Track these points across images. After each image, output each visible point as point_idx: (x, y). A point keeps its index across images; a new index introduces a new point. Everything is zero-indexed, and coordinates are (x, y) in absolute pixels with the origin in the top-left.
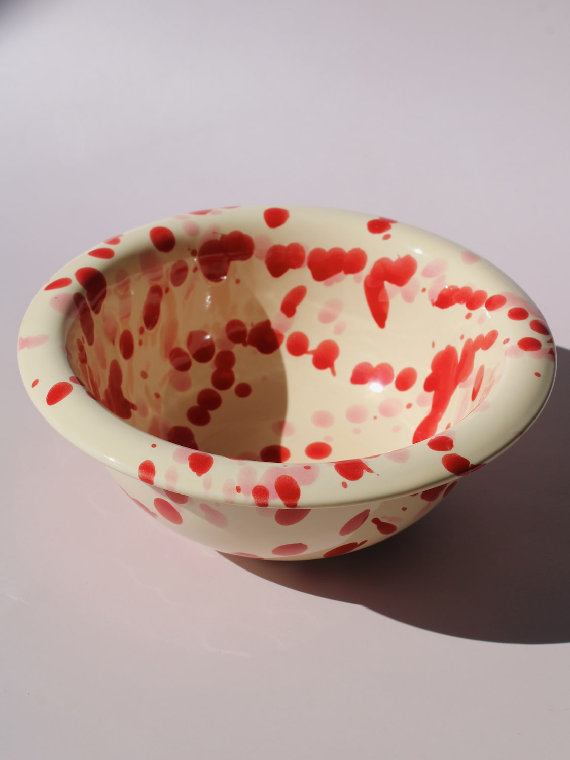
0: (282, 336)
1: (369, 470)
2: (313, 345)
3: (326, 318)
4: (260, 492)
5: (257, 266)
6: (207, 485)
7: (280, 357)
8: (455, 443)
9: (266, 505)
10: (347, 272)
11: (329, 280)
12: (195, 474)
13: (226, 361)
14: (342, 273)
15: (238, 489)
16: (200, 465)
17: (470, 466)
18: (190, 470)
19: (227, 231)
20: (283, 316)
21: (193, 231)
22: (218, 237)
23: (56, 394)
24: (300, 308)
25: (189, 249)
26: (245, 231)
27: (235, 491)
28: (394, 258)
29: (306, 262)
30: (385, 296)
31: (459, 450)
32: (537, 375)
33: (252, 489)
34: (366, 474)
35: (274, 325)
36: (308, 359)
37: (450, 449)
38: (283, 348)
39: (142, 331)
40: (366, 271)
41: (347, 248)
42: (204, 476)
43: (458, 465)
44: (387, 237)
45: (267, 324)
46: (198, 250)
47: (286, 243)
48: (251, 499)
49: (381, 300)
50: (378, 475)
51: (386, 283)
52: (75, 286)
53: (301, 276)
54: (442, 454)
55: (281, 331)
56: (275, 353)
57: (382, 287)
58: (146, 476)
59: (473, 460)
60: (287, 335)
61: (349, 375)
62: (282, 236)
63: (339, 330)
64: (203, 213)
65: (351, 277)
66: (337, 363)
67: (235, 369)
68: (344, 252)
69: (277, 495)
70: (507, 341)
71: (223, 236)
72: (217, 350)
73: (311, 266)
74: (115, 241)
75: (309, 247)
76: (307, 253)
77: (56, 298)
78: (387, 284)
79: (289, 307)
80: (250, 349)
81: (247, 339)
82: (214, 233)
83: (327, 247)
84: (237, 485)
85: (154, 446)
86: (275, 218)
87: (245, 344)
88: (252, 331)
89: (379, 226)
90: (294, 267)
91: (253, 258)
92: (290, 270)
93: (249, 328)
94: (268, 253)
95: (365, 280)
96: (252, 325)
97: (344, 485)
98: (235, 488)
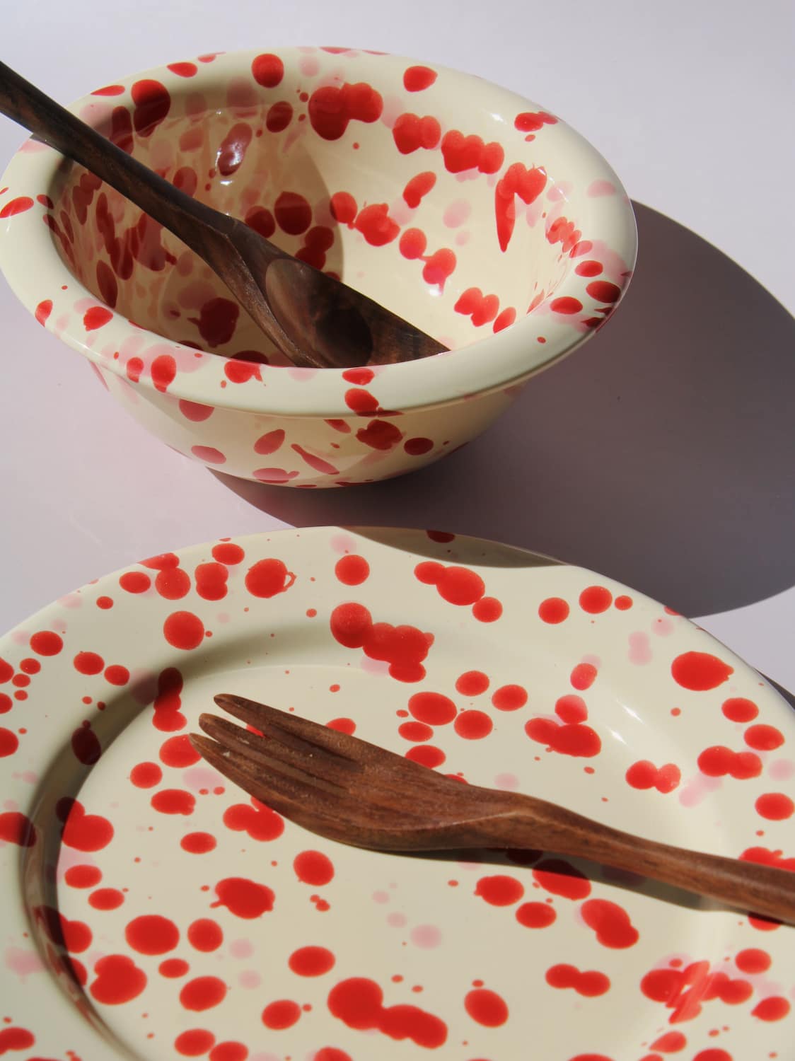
0: (397, 229)
2: (429, 252)
3: (452, 220)
4: (136, 365)
5: (383, 133)
6: (90, 342)
7: (389, 254)
8: (373, 379)
9: (136, 380)
10: (482, 170)
11: (461, 174)
12: (84, 327)
13: (321, 241)
14: (476, 169)
16: (95, 321)
17: (377, 409)
18: (82, 322)
19: (353, 81)
20: (405, 204)
21: (310, 70)
22: (340, 86)
23: (14, 208)
24: (423, 199)
25: (299, 91)
26: (375, 87)
27: (113, 356)
28: (528, 167)
29: (440, 144)
30: (513, 213)
31: (374, 388)
33: (130, 359)
34: (253, 379)
35: (392, 213)
36: (419, 265)
37: (364, 384)
38: (395, 244)
39: (213, 174)
40: (500, 175)
41: (487, 140)
42: (92, 331)
43: (363, 404)
44: (530, 139)
45: (384, 208)
46: (310, 95)
47: (421, 115)
48: (125, 369)
49: (508, 216)
50: (267, 386)
51: (516, 195)
52: (125, 100)
53: (430, 160)
54: (352, 386)
55: (398, 223)
56: (384, 246)
57: (511, 200)
59: (384, 405)
60: (403, 229)
61: (456, 299)
62: (420, 105)
63: (461, 241)
64: (335, 51)
65: (484, 176)
66: (449, 281)
67: (329, 254)
68: (483, 143)
69: (151, 373)
71: (346, 86)
72: (313, 224)
73: (446, 150)
74: (209, 59)
75: (448, 125)
76: (443, 134)
78: (516, 198)
79: (414, 195)
80: (356, 234)
81: (354, 221)
82: (336, 79)
83: (466, 133)
84: (118, 351)
86: (418, 79)
87: (351, 226)
88: (363, 212)
89: (528, 122)
90: (426, 147)
91: (379, 122)
92: (421, 149)
93: (360, 209)
94: (398, 120)
95: (498, 186)
96: (365, 205)
97: (224, 384)
98: (114, 353)
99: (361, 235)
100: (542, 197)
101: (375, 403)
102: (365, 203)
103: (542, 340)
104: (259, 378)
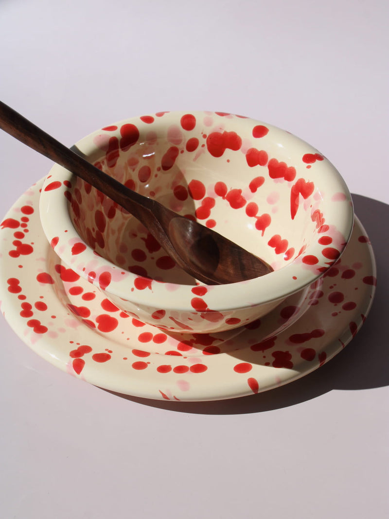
0: (245, 202)
2: (259, 214)
3: (270, 201)
4: (92, 274)
5: (241, 156)
6: (73, 261)
9: (92, 282)
10: (286, 179)
11: (276, 179)
12: (72, 253)
13: (209, 204)
14: (283, 178)
16: (77, 250)
18: (71, 250)
19: (229, 130)
20: (250, 190)
22: (222, 132)
23: (52, 186)
24: (258, 189)
25: (202, 133)
26: (239, 134)
27: (82, 270)
28: (307, 181)
29: (267, 164)
30: (298, 202)
31: (206, 298)
33: (90, 272)
34: (147, 288)
35: (243, 194)
36: (254, 220)
37: (202, 296)
38: (244, 209)
39: (158, 170)
40: (294, 183)
41: (289, 165)
42: (75, 256)
44: (309, 167)
45: (240, 191)
46: (208, 135)
47: (259, 149)
48: (87, 277)
49: (296, 203)
51: (300, 194)
52: (117, 133)
53: (262, 171)
54: (195, 296)
55: (246, 199)
56: (239, 210)
58: (52, 244)
59: (210, 306)
60: (248, 202)
61: (269, 239)
62: (259, 144)
63: (274, 211)
65: (286, 182)
66: (267, 229)
67: (212, 210)
68: (287, 166)
71: (225, 133)
72: (206, 196)
73: (270, 167)
74: (160, 115)
75: (271, 157)
76: (269, 159)
79: (254, 186)
80: (226, 203)
81: (226, 196)
82: (221, 129)
83: (280, 161)
84: (85, 267)
85: (66, 231)
87: (224, 198)
88: (230, 192)
89: (309, 159)
90: (261, 165)
91: (240, 150)
92: (258, 165)
93: (229, 190)
94: (248, 151)
95: (292, 188)
96: (231, 189)
97: (133, 290)
98: (83, 268)
99: (228, 203)
100: (311, 197)
101: (206, 306)
102: (231, 188)
103: (295, 278)
104: (150, 288)
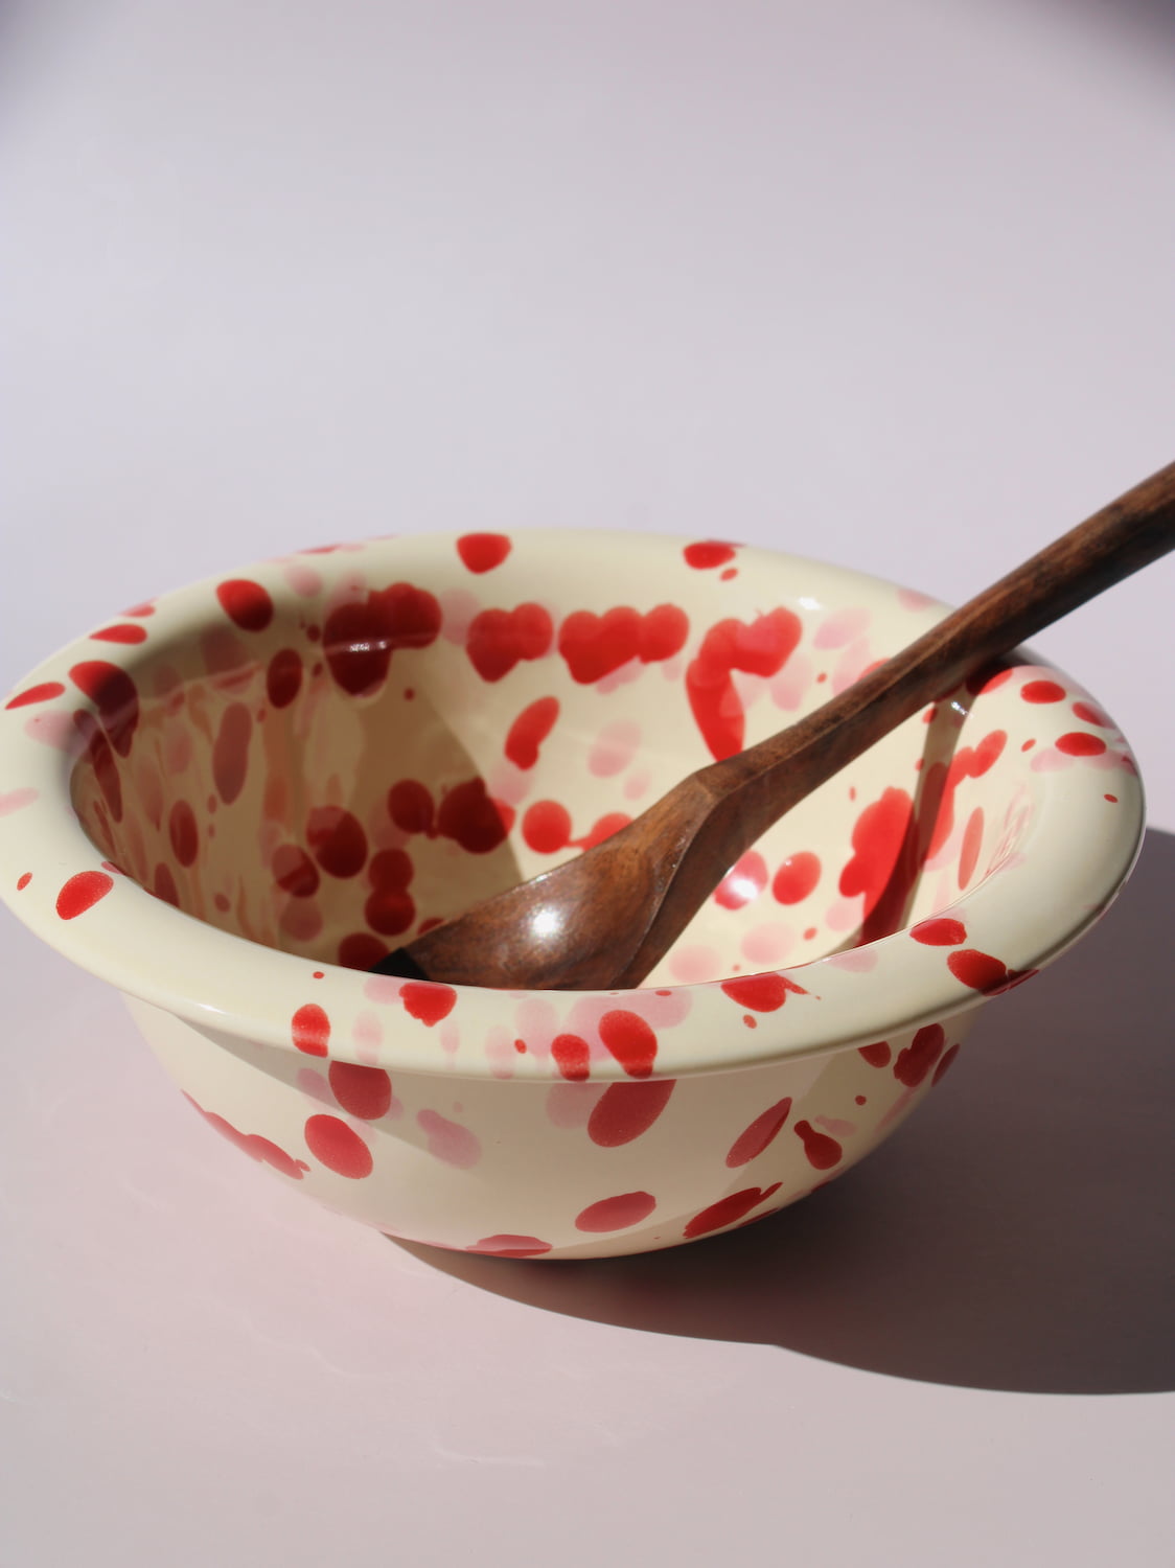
0: (510, 813)
1: (797, 989)
2: (581, 828)
3: (606, 764)
4: (569, 1048)
5: (448, 659)
6: (451, 1043)
7: (510, 857)
8: (967, 929)
9: (583, 1075)
10: (646, 659)
11: (607, 680)
12: (419, 1022)
13: (393, 874)
14: (636, 662)
15: (521, 1046)
16: (429, 1008)
17: (1007, 972)
18: (408, 1016)
19: (381, 582)
20: (512, 766)
21: (310, 587)
22: (364, 598)
23: (76, 898)
24: (546, 748)
25: (302, 625)
26: (420, 582)
27: (514, 1050)
28: (748, 617)
29: (555, 643)
30: (736, 704)
31: (978, 940)
32: (1110, 798)
33: (551, 1041)
34: (791, 997)
35: (494, 790)
36: (568, 856)
37: (961, 941)
38: (516, 837)
39: (212, 806)
40: (689, 652)
41: (644, 606)
42: (440, 1024)
43: (983, 974)
44: (729, 575)
45: (477, 785)
46: (321, 624)
47: (509, 606)
48: (551, 1065)
49: (726, 711)
50: (818, 998)
52: (73, 697)
53: (546, 676)
54: (944, 952)
55: (510, 802)
56: (498, 851)
57: (726, 684)
58: (309, 1037)
59: (1013, 961)
60: (521, 810)
62: (500, 591)
63: (636, 790)
64: (327, 550)
65: (655, 668)
67: (415, 890)
68: (638, 615)
69: (606, 1051)
70: (1028, 745)
71: (375, 597)
72: (373, 850)
73: (567, 650)
74: (146, 611)
75: (561, 610)
76: (557, 623)
77: (37, 720)
78: (737, 676)
79: (524, 747)
80: (444, 843)
81: (435, 823)
82: (355, 588)
83: (600, 607)
84: (516, 1036)
85: (318, 975)
86: (483, 552)
87: (432, 834)
88: (445, 801)
89: (708, 554)
90: (530, 658)
91: (441, 641)
92: (522, 664)
93: (438, 799)
94: (471, 628)
95: (689, 674)
96: (444, 789)
97: (750, 1022)
98: (512, 1043)
99: (453, 843)
102: (444, 786)
